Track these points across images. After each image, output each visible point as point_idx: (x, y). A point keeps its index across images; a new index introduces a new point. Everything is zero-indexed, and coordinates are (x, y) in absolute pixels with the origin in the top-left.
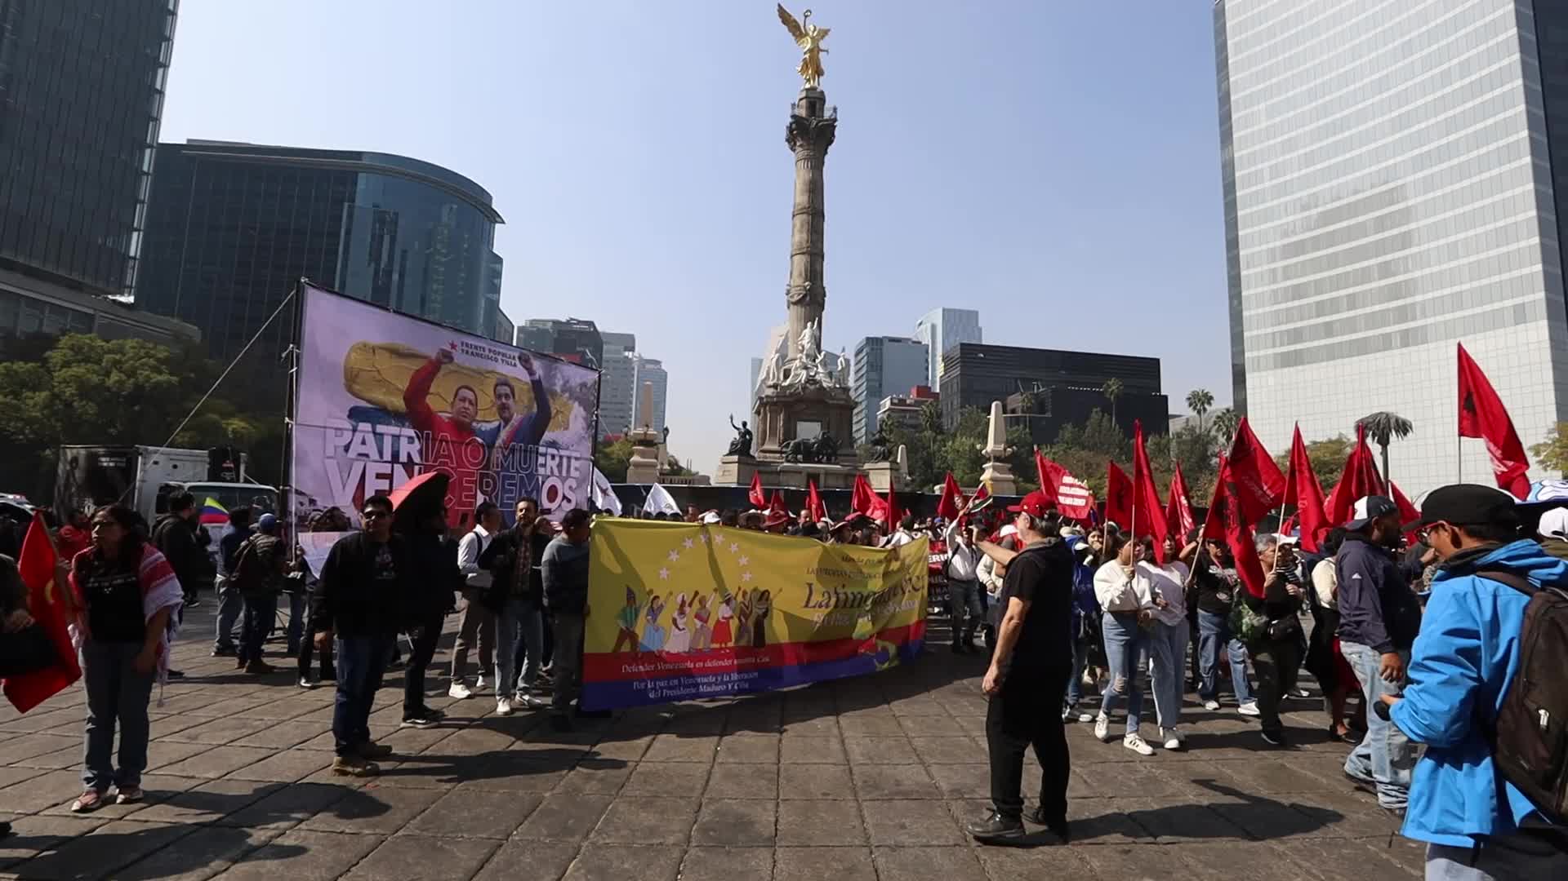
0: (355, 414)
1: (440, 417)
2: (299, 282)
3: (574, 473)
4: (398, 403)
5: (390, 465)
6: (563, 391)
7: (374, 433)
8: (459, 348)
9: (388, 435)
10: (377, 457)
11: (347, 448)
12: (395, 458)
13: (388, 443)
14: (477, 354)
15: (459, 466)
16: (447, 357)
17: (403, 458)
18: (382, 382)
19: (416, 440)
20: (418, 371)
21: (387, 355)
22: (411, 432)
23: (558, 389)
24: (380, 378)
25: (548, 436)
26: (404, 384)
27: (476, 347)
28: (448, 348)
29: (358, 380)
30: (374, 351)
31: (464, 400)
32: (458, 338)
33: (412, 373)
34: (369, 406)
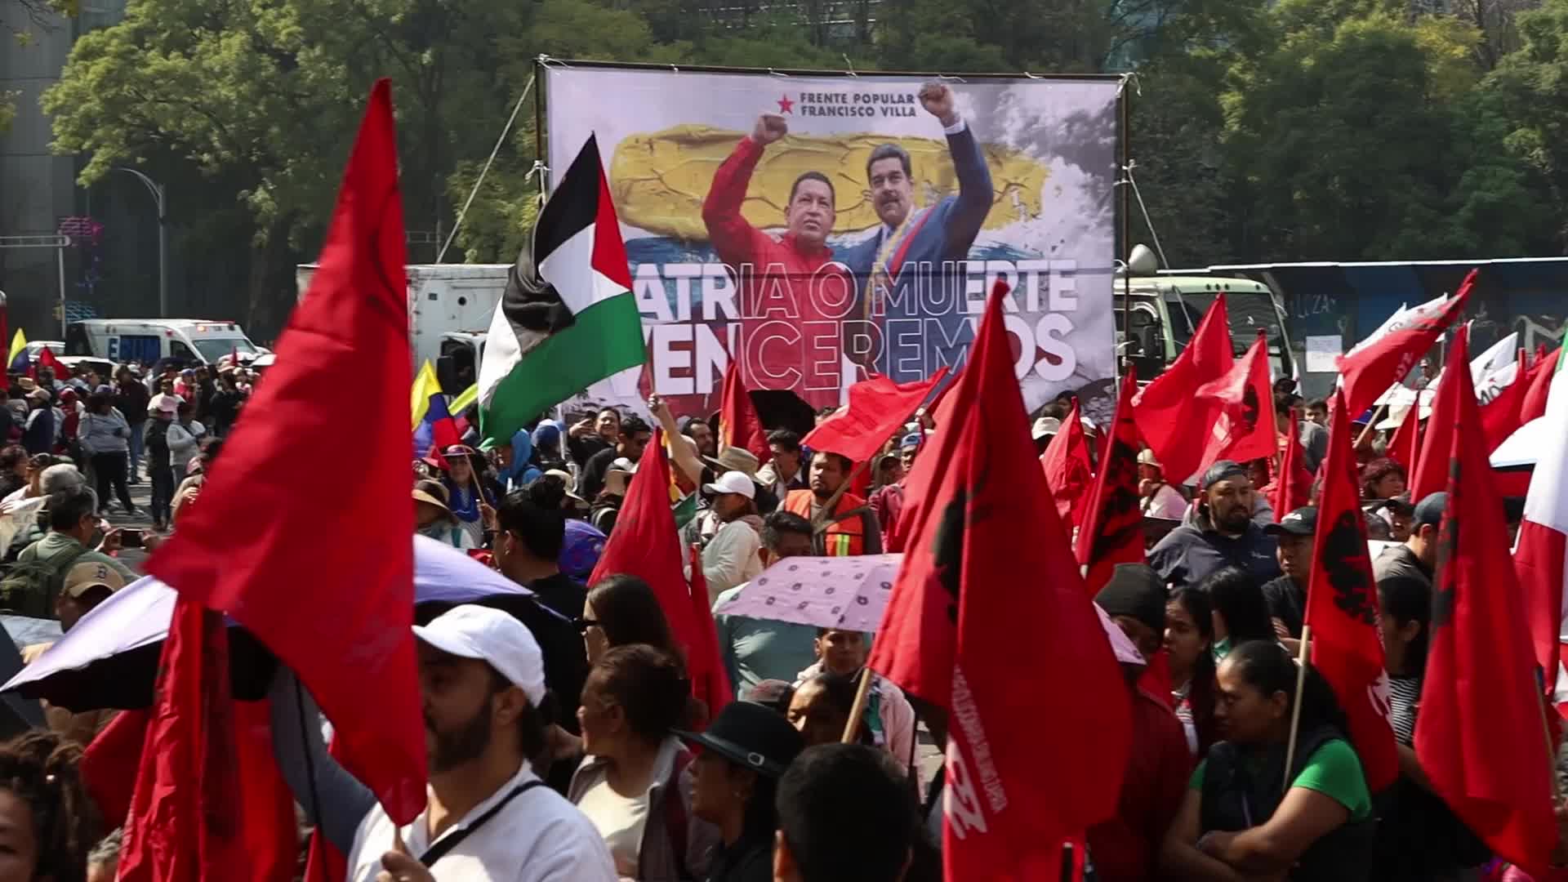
0: (633, 252)
1: (767, 236)
2: (536, 63)
3: (1055, 302)
4: (694, 224)
5: (689, 326)
6: (1023, 142)
7: (662, 277)
8: (796, 108)
9: (683, 277)
10: (669, 317)
12: (697, 315)
13: (683, 288)
14: (832, 111)
15: (803, 318)
16: (774, 127)
17: (709, 314)
18: (668, 194)
19: (729, 281)
20: (724, 164)
21: (674, 146)
22: (719, 269)
23: (1009, 140)
24: (663, 188)
25: (986, 238)
26: (701, 190)
27: (828, 98)
28: (775, 111)
29: (630, 199)
30: (651, 147)
31: (808, 199)
32: (793, 88)
33: (714, 169)
34: (651, 235)
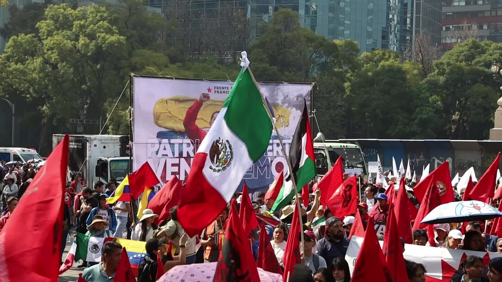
0: (160, 135)
1: (204, 131)
2: (130, 76)
4: (181, 127)
5: (178, 159)
6: (283, 103)
7: (170, 143)
8: (213, 91)
9: (177, 143)
10: (172, 156)
11: (157, 153)
12: (181, 155)
13: (176, 147)
14: (224, 92)
16: (206, 97)
17: (185, 155)
18: (171, 117)
19: (191, 145)
20: (190, 108)
21: (174, 102)
22: (189, 141)
23: (279, 102)
24: (171, 115)
26: (183, 116)
27: (223, 88)
28: (206, 92)
29: (160, 119)
30: (167, 103)
32: (212, 85)
33: (186, 110)
34: (166, 130)
